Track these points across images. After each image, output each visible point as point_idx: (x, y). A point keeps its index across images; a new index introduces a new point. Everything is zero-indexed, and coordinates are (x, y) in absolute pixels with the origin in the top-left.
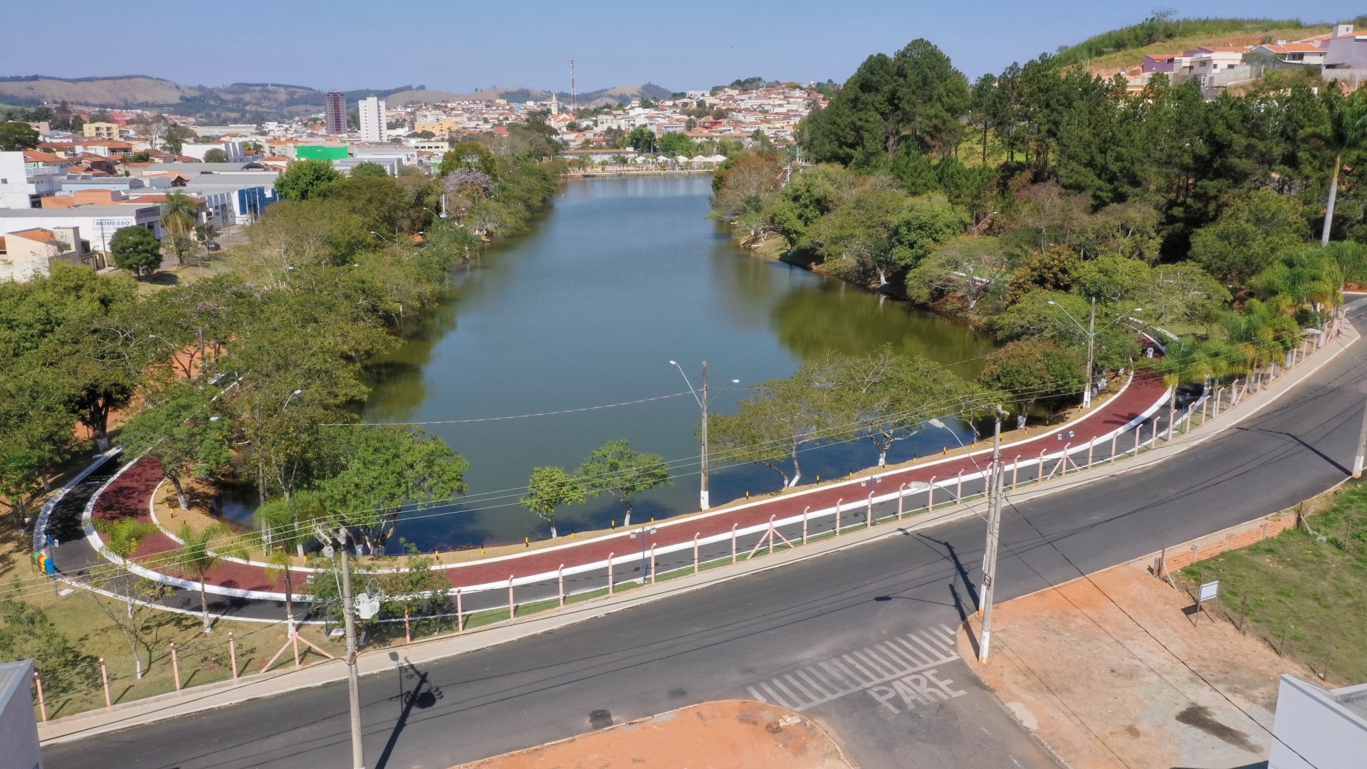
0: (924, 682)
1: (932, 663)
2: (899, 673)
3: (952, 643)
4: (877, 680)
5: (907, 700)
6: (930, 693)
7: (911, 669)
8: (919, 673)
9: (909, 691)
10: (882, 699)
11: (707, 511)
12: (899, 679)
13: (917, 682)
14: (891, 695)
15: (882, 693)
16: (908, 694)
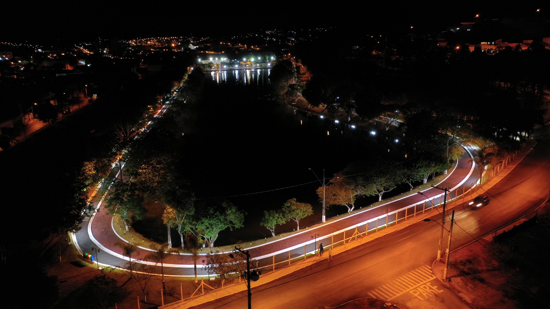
0: (428, 288)
1: (428, 280)
2: (418, 285)
3: (432, 272)
4: (411, 288)
5: (424, 294)
6: (431, 292)
7: (422, 283)
8: (425, 284)
9: (424, 291)
10: (416, 295)
11: (325, 223)
12: (419, 287)
13: (425, 287)
14: (418, 293)
15: (415, 292)
16: (424, 293)
